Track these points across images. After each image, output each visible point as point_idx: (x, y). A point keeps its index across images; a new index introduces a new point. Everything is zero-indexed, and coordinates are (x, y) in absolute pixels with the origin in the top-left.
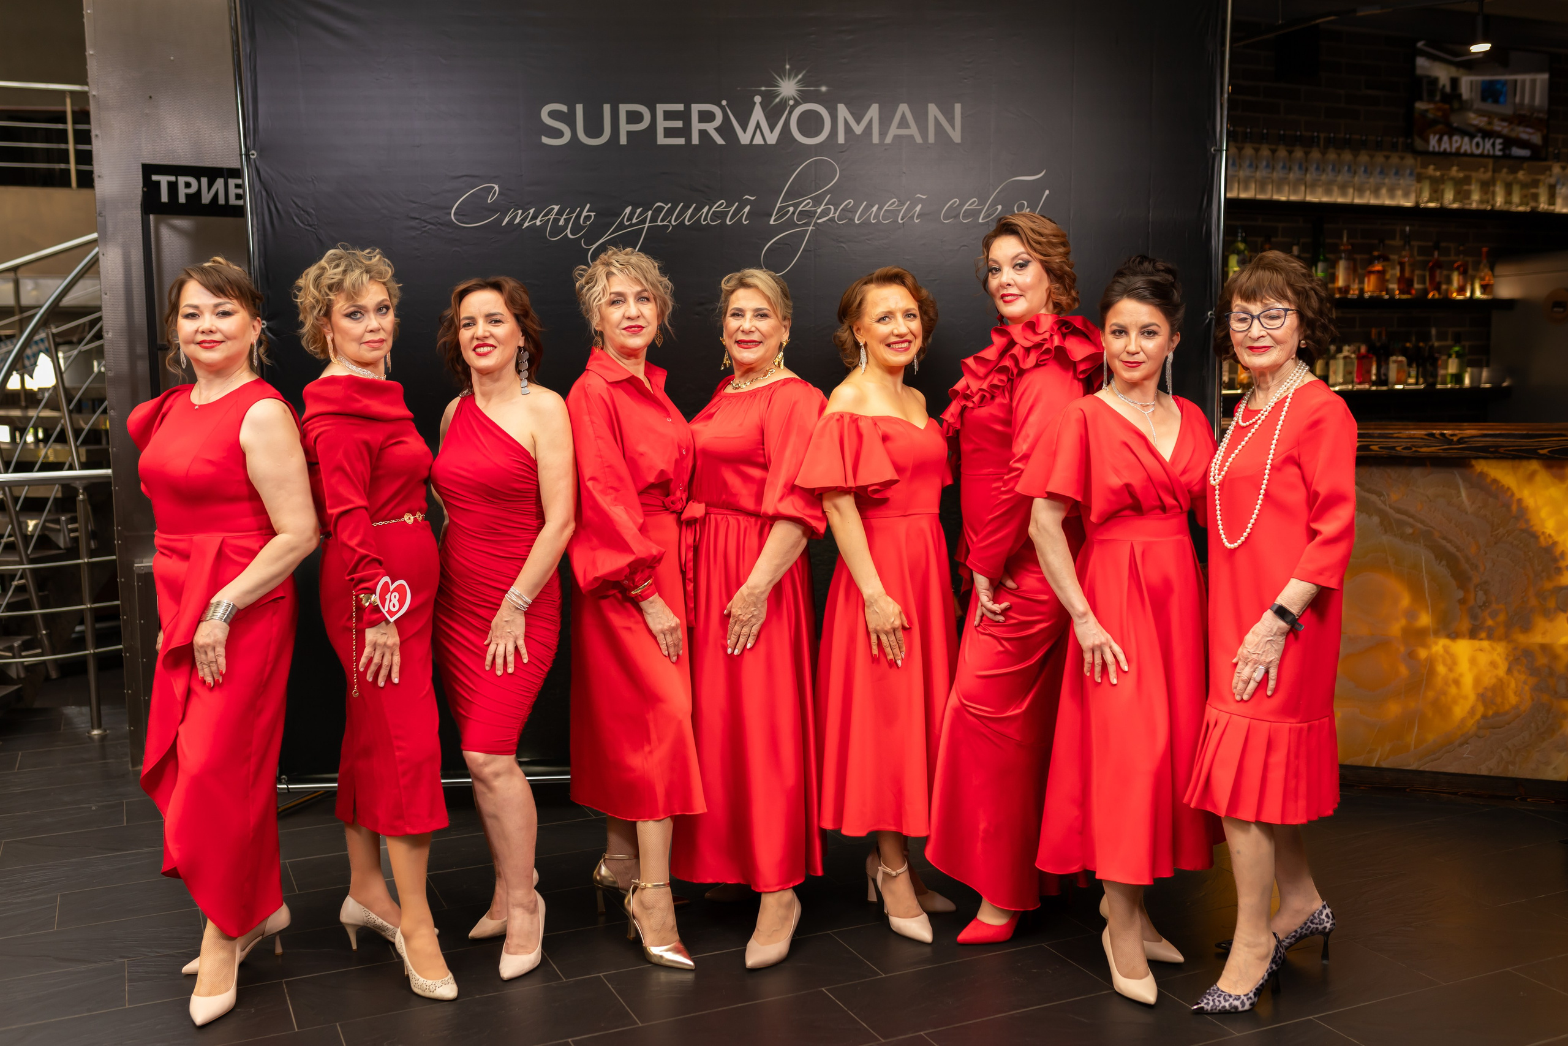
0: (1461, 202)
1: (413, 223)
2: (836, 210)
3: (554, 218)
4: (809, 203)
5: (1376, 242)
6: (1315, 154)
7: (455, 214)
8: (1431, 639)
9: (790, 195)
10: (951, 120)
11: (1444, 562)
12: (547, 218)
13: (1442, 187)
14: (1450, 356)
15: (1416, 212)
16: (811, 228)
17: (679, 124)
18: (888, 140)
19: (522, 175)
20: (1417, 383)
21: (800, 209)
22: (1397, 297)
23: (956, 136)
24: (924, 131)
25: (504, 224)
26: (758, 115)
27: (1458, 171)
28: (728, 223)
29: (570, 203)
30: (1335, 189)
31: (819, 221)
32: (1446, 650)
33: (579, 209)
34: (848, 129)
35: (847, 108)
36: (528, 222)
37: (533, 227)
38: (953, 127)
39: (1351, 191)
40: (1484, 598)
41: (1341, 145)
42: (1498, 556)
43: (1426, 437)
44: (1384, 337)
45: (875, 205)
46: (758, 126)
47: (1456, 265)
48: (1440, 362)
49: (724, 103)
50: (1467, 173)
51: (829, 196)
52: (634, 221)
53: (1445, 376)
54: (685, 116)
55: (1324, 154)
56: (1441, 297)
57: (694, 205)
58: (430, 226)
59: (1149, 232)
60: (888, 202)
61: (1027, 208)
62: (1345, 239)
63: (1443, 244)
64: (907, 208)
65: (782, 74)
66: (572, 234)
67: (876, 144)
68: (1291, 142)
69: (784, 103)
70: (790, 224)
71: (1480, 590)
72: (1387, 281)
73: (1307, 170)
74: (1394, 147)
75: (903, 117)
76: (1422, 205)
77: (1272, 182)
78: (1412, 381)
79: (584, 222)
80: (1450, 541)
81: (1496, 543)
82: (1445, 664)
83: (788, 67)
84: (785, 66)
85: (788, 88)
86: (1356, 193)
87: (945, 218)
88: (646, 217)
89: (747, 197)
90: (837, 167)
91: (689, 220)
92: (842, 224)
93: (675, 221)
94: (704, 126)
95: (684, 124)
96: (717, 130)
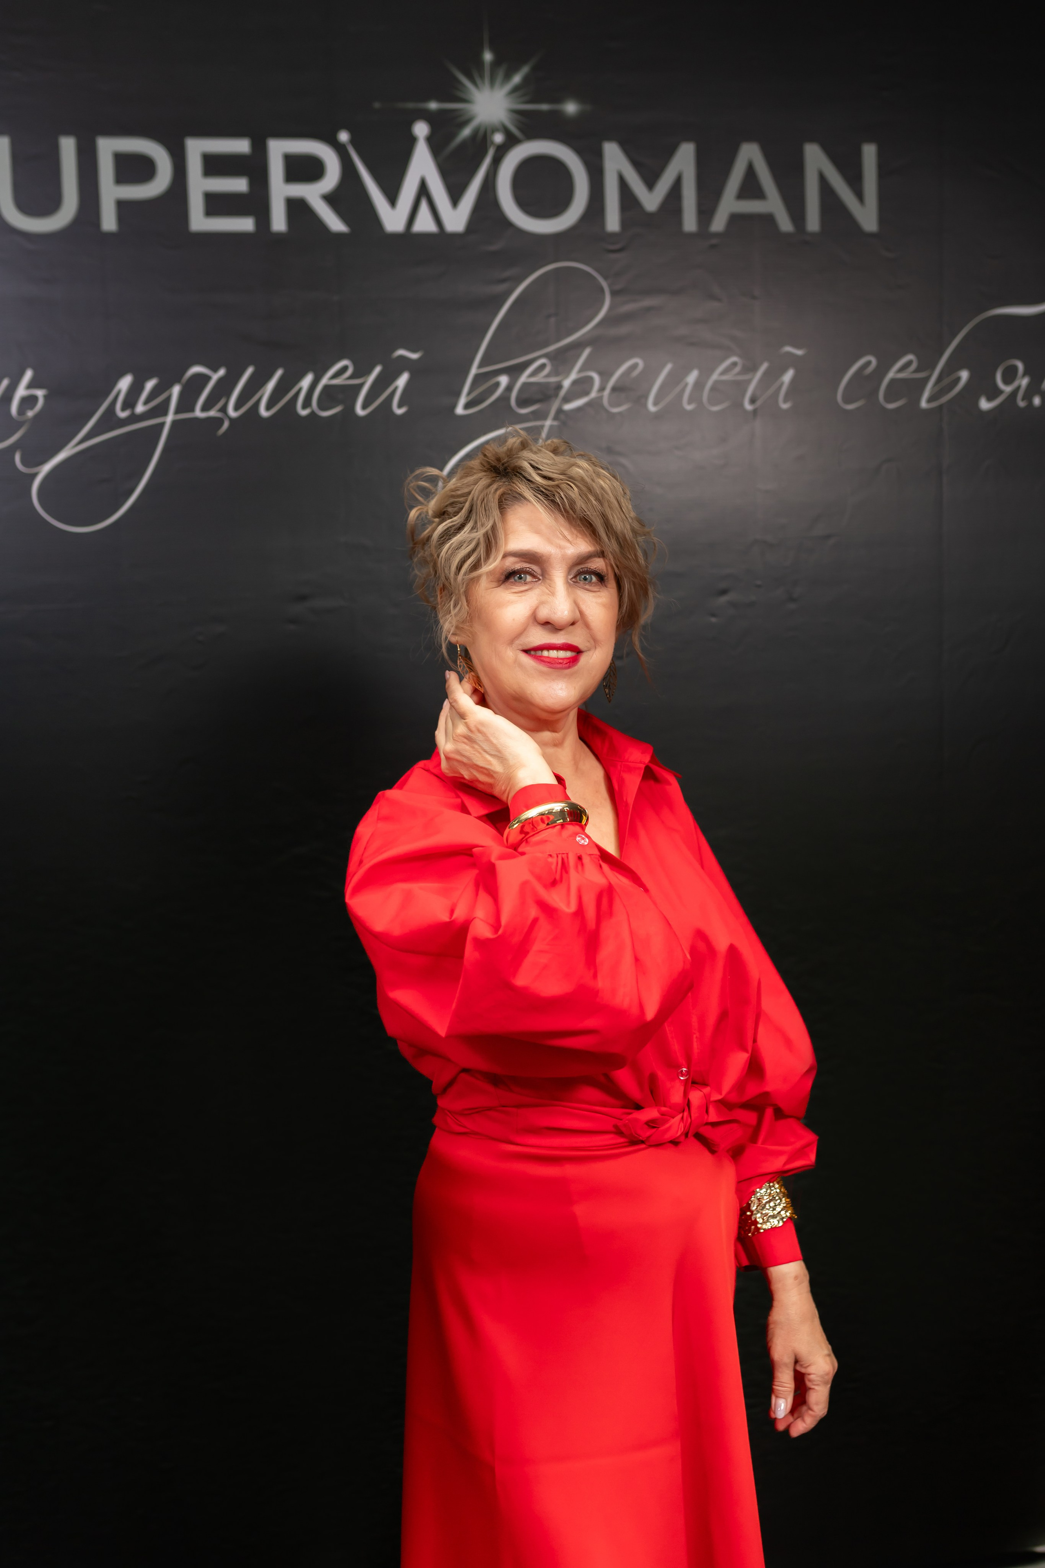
2: (605, 381)
4: (543, 366)
9: (498, 350)
10: (855, 180)
17: (239, 185)
18: (718, 224)
21: (523, 378)
23: (867, 214)
24: (797, 212)
26: (423, 165)
28: (360, 411)
31: (567, 407)
33: (8, 378)
34: (628, 199)
35: (624, 151)
38: (859, 195)
45: (691, 370)
46: (423, 191)
49: (344, 137)
51: (588, 351)
52: (140, 408)
54: (254, 167)
57: (280, 372)
60: (719, 363)
61: (1024, 375)
64: (762, 377)
65: (475, 71)
67: (691, 235)
69: (480, 140)
70: (502, 415)
75: (750, 173)
79: (21, 410)
83: (488, 56)
84: (479, 54)
85: (490, 104)
87: (847, 399)
88: (168, 400)
89: (401, 352)
90: (604, 284)
91: (268, 407)
92: (620, 413)
93: (237, 408)
94: (299, 190)
95: (251, 184)
96: (330, 199)
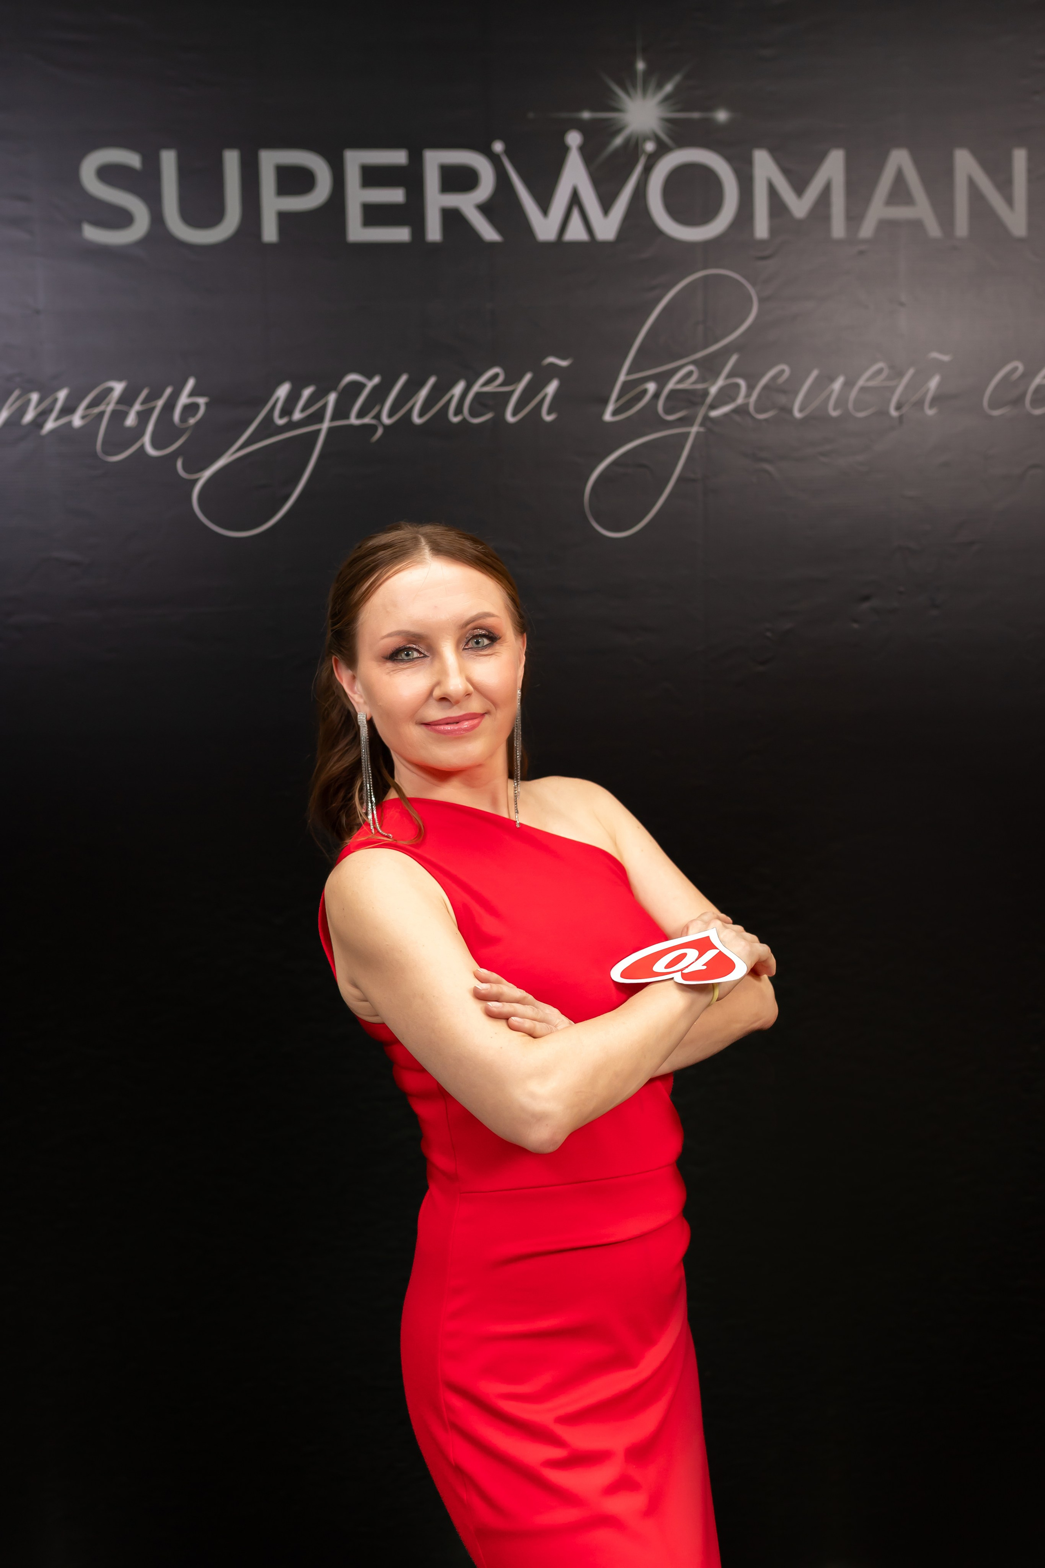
2: (751, 388)
3: (113, 410)
4: (691, 372)
9: (646, 357)
10: (1005, 186)
12: (96, 410)
16: (694, 429)
17: (396, 195)
18: (867, 230)
21: (671, 385)
23: (1017, 220)
24: (946, 217)
26: (575, 174)
28: (510, 418)
29: (149, 375)
31: (714, 414)
33: (169, 391)
34: (777, 205)
35: (774, 158)
36: (55, 421)
37: (64, 434)
38: (1009, 200)
45: (839, 377)
46: (575, 200)
49: (498, 147)
51: (735, 357)
52: (297, 416)
54: (410, 178)
57: (432, 380)
60: (866, 368)
64: (909, 382)
65: (626, 82)
66: (155, 444)
67: (839, 242)
69: (632, 148)
70: (648, 421)
75: (900, 178)
79: (184, 418)
84: (632, 63)
85: (642, 114)
87: (993, 405)
88: (324, 408)
89: (551, 360)
90: (752, 292)
91: (421, 414)
92: (766, 420)
93: (391, 415)
94: (454, 200)
95: (408, 195)
96: (484, 208)
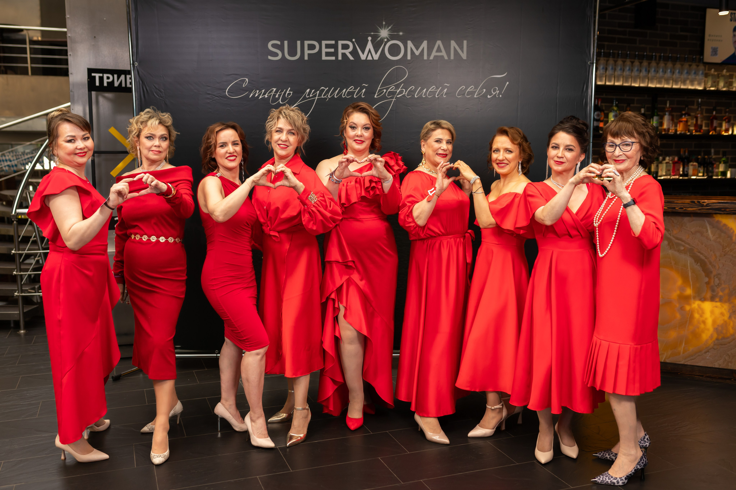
0: (727, 87)
1: (208, 96)
2: (406, 91)
3: (273, 94)
4: (393, 88)
5: (684, 106)
6: (654, 64)
7: (228, 92)
8: (692, 300)
9: (384, 84)
10: (462, 49)
11: (699, 264)
12: (270, 94)
13: (718, 80)
14: (720, 163)
15: (704, 92)
16: (394, 99)
17: (332, 50)
18: (432, 58)
19: (259, 74)
20: (703, 176)
21: (389, 90)
22: (694, 134)
23: (464, 56)
24: (448, 54)
25: (250, 97)
26: (370, 46)
27: (726, 72)
28: (355, 97)
29: (281, 87)
30: (663, 81)
31: (398, 96)
32: (699, 306)
33: (285, 90)
34: (412, 52)
35: (412, 42)
36: (262, 96)
37: (263, 99)
38: (463, 52)
39: (671, 82)
40: (718, 282)
41: (666, 59)
42: (725, 261)
43: (691, 203)
44: (687, 154)
45: (425, 89)
46: (370, 51)
47: (724, 118)
48: (715, 166)
49: (354, 40)
50: (731, 73)
51: (403, 84)
52: (311, 96)
53: (717, 173)
54: (335, 46)
55: (658, 64)
56: (716, 134)
57: (339, 88)
58: (216, 98)
59: (557, 103)
60: (431, 87)
61: (498, 90)
62: (668, 105)
63: (718, 108)
64: (440, 90)
65: (381, 26)
66: (282, 101)
67: (425, 60)
68: (641, 58)
69: (382, 40)
70: (384, 98)
71: (717, 278)
72: (689, 126)
73: (649, 72)
74: (693, 60)
75: (439, 47)
76: (708, 89)
77: (632, 77)
78: (700, 174)
79: (288, 96)
80: (702, 254)
81: (724, 255)
82: (698, 313)
83: (384, 23)
84: (382, 23)
85: (384, 33)
86: (674, 83)
87: (458, 95)
88: (316, 94)
89: (364, 84)
90: (407, 70)
91: (337, 96)
92: (409, 98)
93: (330, 96)
94: (344, 51)
95: (335, 50)
96: (350, 53)
